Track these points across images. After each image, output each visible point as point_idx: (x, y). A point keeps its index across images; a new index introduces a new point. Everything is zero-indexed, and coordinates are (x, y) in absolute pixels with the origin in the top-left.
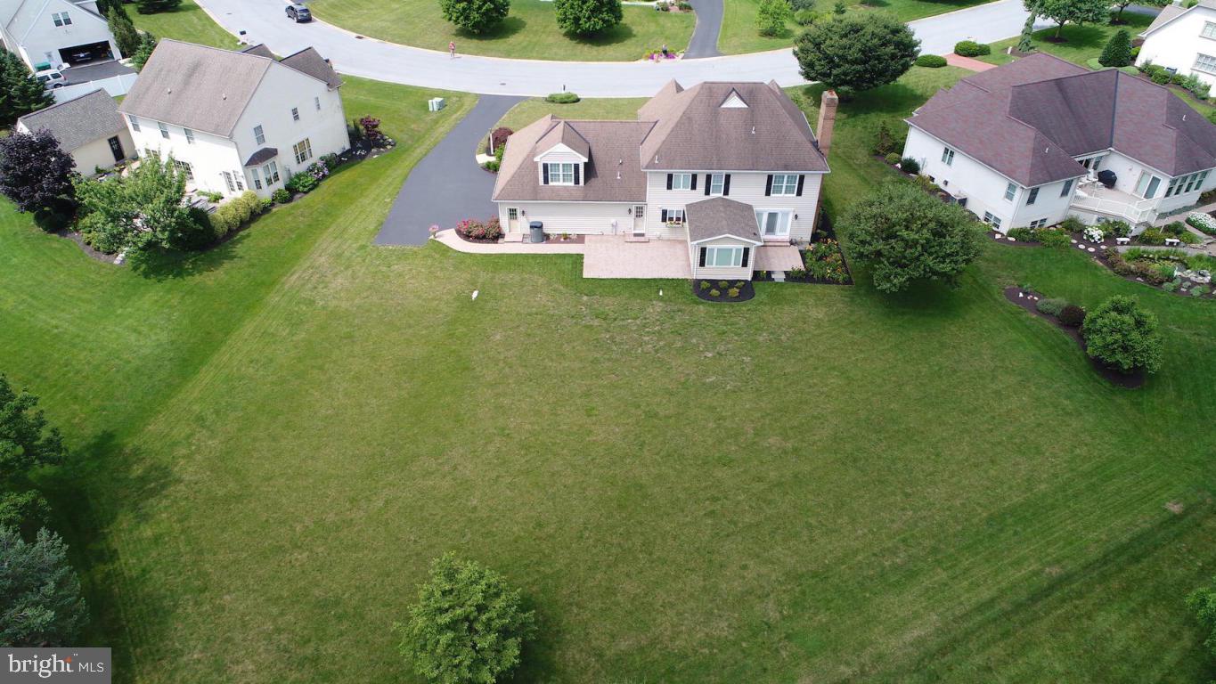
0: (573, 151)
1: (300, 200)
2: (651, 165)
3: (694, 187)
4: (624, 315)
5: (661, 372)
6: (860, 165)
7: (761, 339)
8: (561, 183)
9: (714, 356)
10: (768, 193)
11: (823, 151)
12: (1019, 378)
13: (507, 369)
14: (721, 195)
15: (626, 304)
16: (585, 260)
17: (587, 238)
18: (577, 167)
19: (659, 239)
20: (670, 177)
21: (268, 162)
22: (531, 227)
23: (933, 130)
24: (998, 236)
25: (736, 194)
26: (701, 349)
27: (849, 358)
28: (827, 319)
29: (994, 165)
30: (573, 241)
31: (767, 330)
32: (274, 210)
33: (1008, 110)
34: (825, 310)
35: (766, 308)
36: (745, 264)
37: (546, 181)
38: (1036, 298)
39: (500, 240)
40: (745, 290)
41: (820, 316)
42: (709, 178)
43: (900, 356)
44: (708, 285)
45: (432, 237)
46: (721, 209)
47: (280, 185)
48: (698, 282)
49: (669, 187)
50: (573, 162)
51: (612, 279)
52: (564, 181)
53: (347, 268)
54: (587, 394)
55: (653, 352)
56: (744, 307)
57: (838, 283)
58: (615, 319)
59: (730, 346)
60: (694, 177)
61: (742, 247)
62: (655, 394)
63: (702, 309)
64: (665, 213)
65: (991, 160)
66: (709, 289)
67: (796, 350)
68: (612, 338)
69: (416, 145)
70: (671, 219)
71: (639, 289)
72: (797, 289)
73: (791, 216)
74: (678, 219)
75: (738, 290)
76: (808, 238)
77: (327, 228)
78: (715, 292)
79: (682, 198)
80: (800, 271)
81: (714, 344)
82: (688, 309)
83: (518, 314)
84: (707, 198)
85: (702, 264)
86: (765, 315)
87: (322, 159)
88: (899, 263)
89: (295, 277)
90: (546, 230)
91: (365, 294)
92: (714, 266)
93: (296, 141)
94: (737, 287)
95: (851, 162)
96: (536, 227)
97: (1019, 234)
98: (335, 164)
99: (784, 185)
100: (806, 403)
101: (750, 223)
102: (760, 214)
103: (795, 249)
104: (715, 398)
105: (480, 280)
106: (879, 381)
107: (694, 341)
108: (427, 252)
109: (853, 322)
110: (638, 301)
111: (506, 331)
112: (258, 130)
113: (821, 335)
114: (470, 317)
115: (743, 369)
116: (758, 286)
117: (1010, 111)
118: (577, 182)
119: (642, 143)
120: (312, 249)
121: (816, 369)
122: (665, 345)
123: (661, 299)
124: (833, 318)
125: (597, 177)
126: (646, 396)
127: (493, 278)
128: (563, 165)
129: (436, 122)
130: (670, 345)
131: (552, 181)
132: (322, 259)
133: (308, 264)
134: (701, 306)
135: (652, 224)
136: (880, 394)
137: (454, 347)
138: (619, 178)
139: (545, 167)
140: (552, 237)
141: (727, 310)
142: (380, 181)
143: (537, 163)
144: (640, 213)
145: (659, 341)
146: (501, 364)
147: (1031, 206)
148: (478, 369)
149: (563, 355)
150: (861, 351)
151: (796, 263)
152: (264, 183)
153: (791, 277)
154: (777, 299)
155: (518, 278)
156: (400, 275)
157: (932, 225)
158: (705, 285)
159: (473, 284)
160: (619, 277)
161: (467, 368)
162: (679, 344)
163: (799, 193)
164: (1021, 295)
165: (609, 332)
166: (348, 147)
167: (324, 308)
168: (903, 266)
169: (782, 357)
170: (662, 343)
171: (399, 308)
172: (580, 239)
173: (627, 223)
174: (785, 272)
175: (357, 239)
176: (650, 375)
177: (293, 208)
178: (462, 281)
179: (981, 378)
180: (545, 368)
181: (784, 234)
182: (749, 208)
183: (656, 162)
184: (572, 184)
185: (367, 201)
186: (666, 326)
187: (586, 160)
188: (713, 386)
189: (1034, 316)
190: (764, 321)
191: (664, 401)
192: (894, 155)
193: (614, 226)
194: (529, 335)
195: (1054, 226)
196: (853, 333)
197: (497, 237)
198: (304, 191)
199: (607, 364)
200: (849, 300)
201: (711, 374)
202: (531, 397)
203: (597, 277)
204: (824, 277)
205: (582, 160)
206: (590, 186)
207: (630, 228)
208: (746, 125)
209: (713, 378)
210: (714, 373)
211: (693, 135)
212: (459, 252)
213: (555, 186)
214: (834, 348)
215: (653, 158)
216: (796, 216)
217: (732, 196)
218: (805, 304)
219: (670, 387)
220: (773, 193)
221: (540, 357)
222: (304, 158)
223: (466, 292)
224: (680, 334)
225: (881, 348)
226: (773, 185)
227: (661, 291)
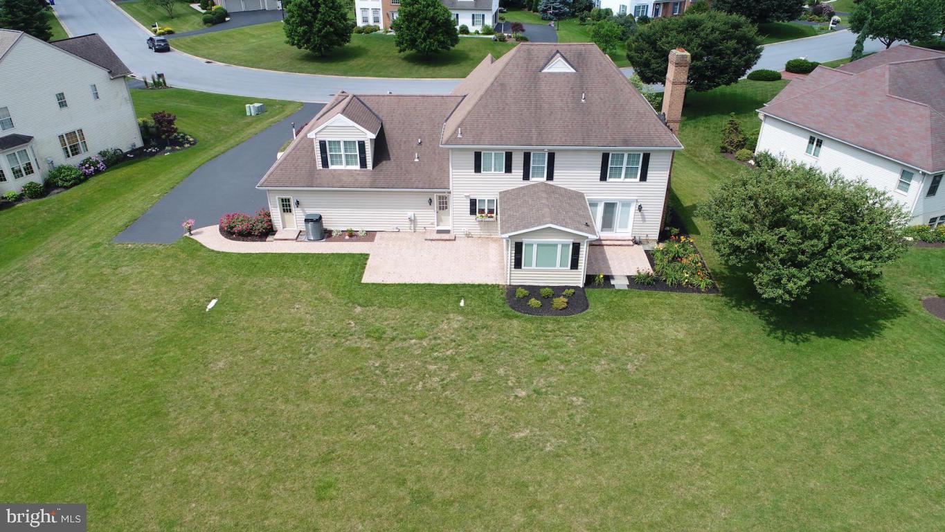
0: (351, 123)
1: (55, 197)
2: (453, 140)
3: (508, 169)
4: (406, 333)
5: (447, 422)
6: (707, 163)
7: (598, 369)
8: (343, 167)
9: (529, 396)
10: (603, 177)
11: (672, 125)
13: (216, 416)
14: (544, 179)
15: (412, 317)
16: (369, 262)
17: (377, 236)
18: (362, 145)
19: (468, 236)
20: (478, 156)
21: (15, 150)
22: (307, 221)
23: (793, 118)
25: (560, 179)
26: (510, 384)
27: (729, 399)
28: (689, 340)
30: (360, 239)
31: (606, 355)
32: (19, 205)
33: (887, 88)
34: (685, 327)
35: (605, 324)
36: (575, 265)
37: (325, 164)
39: (270, 238)
40: (576, 301)
41: (681, 336)
42: (527, 156)
43: (804, 397)
44: (526, 292)
45: (187, 234)
46: (544, 195)
47: (35, 178)
48: (512, 290)
49: (478, 169)
50: (356, 139)
51: (399, 284)
52: (347, 164)
53: (62, 270)
54: (326, 460)
55: (439, 388)
56: (575, 323)
57: (698, 290)
58: (393, 339)
59: (553, 379)
60: (509, 156)
61: (570, 241)
62: (432, 461)
63: (516, 326)
64: (473, 203)
66: (527, 298)
67: (649, 386)
68: (383, 367)
69: (217, 144)
70: (482, 211)
71: (432, 298)
72: (645, 298)
73: (633, 208)
74: (491, 211)
75: (566, 300)
76: (656, 236)
77: (69, 224)
78: (534, 302)
79: (494, 184)
80: (648, 275)
81: (531, 377)
82: (497, 325)
83: (262, 330)
84: (526, 183)
85: (518, 264)
86: (602, 334)
87: (102, 154)
88: (791, 260)
90: (327, 225)
92: (534, 267)
93: (64, 130)
94: (564, 296)
96: (312, 220)
98: (115, 160)
99: (625, 165)
100: (672, 477)
101: (581, 212)
102: (594, 204)
103: (640, 250)
104: (527, 467)
105: (226, 286)
106: (782, 438)
107: (501, 371)
109: (726, 345)
110: (430, 313)
111: (234, 356)
112: (3, 111)
113: (685, 363)
114: (191, 336)
115: (571, 416)
116: (593, 294)
117: (890, 91)
118: (363, 164)
119: (446, 121)
120: (36, 248)
121: (682, 417)
122: (458, 377)
123: (461, 311)
124: (698, 339)
125: (390, 159)
126: (419, 463)
127: (243, 283)
128: (345, 142)
130: (464, 378)
131: (332, 164)
132: (38, 260)
133: (17, 266)
134: (515, 322)
135: (459, 218)
136: (787, 460)
137: (151, 380)
138: (417, 160)
139: (323, 145)
140: (334, 234)
141: (550, 327)
142: (160, 177)
143: (312, 140)
144: (443, 205)
145: (450, 371)
146: (210, 408)
147: (932, 198)
148: (173, 415)
149: (307, 393)
150: (745, 388)
151: (642, 266)
152: (8, 174)
153: (637, 282)
154: (619, 313)
155: (275, 283)
156: (125, 279)
157: (840, 205)
158: (521, 293)
159: (213, 292)
160: (408, 281)
161: (157, 414)
162: (478, 377)
163: (644, 178)
165: (381, 357)
166: (139, 143)
168: (800, 266)
169: (630, 398)
170: (453, 375)
171: (100, 323)
172: (370, 236)
173: (428, 216)
174: (629, 277)
175: (97, 236)
176: (429, 426)
178: (201, 286)
180: (273, 414)
181: (623, 230)
182: (580, 196)
183: (459, 136)
184: (358, 167)
185: (131, 196)
186: (463, 349)
187: (374, 136)
188: (523, 446)
190: (602, 342)
191: (446, 472)
193: (413, 221)
194: (266, 362)
196: (730, 360)
197: (268, 231)
198: (61, 187)
199: (371, 408)
200: (717, 313)
201: (522, 424)
202: (236, 463)
203: (380, 282)
204: (679, 285)
205: (369, 136)
206: (382, 170)
207: (432, 224)
208: (573, 93)
209: (526, 433)
210: (527, 424)
211: (507, 104)
212: (213, 251)
213: (334, 170)
214: (705, 383)
215: (455, 132)
216: (640, 208)
217: (556, 182)
218: (657, 318)
219: (458, 447)
220: (610, 177)
221: (271, 395)
222: (75, 150)
223: (202, 300)
224: (482, 361)
225: (774, 384)
226: (609, 166)
227: (462, 301)
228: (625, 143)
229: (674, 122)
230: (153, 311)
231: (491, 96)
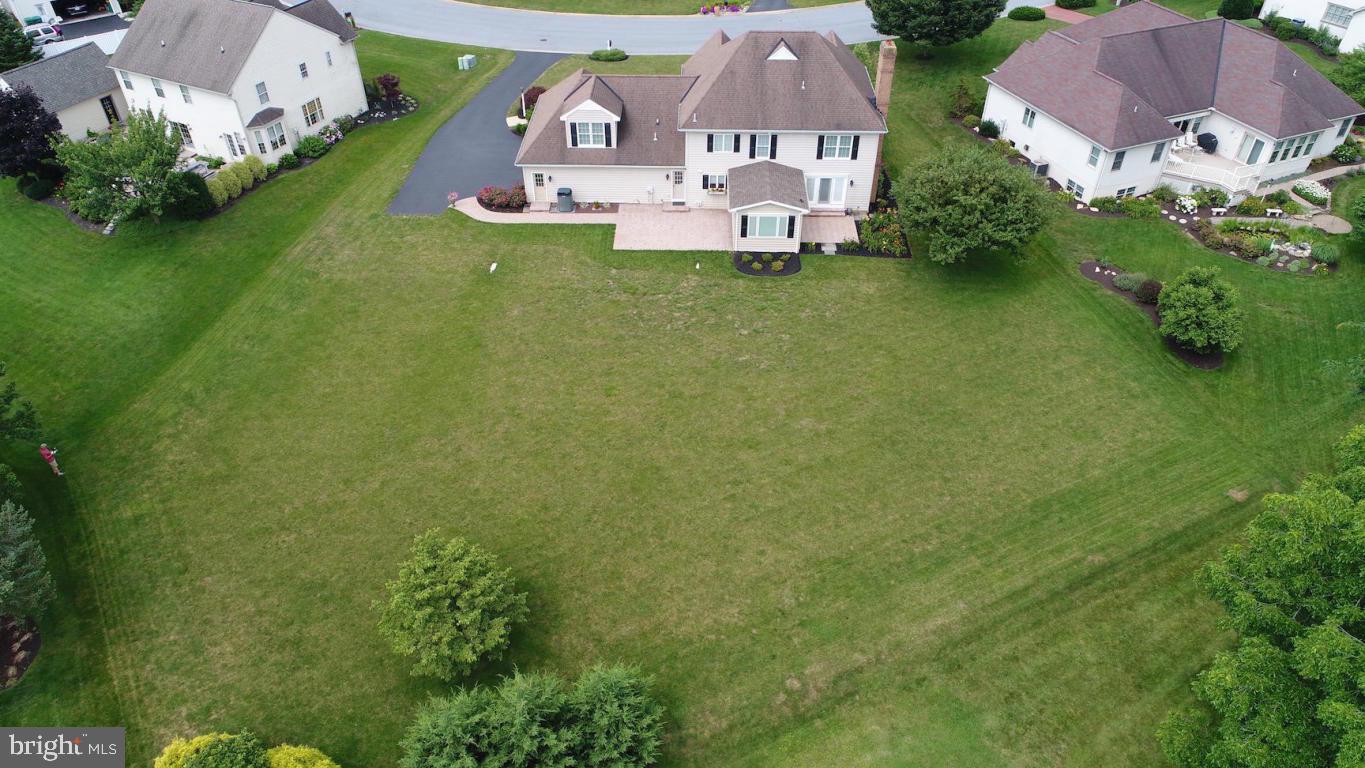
0: (599, 108)
1: (309, 168)
2: (689, 124)
3: (737, 149)
4: (655, 290)
5: (690, 350)
6: (934, 129)
7: (803, 315)
8: (591, 146)
9: (749, 334)
10: (819, 156)
11: (881, 108)
12: (1085, 359)
13: (523, 347)
14: (768, 158)
15: (658, 277)
16: (617, 231)
17: (621, 207)
18: (608, 127)
19: (701, 208)
20: (710, 138)
21: (273, 123)
22: (559, 194)
23: (1013, 88)
24: (1080, 206)
25: (781, 158)
26: (736, 326)
27: (898, 336)
28: (877, 294)
29: (1077, 125)
30: (605, 210)
31: (811, 306)
32: (281, 177)
33: (1095, 64)
34: (876, 285)
35: (813, 283)
36: (791, 234)
37: (575, 143)
38: (1114, 273)
39: (525, 209)
40: (791, 263)
41: (871, 292)
42: (753, 139)
43: (955, 335)
44: (751, 258)
45: (451, 206)
46: (768, 173)
47: (288, 149)
48: (739, 255)
49: (710, 149)
50: (604, 121)
51: (644, 251)
52: (594, 142)
53: (356, 238)
54: (607, 373)
55: (683, 330)
56: (789, 282)
57: (894, 256)
58: (645, 294)
59: (769, 323)
60: (737, 138)
61: (787, 215)
62: (682, 374)
63: (742, 284)
64: (705, 178)
65: (1072, 121)
66: (751, 262)
67: (841, 327)
68: (640, 314)
69: (441, 107)
70: (713, 186)
71: (674, 261)
72: (848, 262)
73: (846, 182)
74: (721, 186)
75: (782, 264)
76: (867, 209)
77: (338, 196)
78: (757, 265)
79: (724, 161)
80: (853, 243)
81: (752, 321)
82: (727, 283)
83: (540, 288)
84: (752, 161)
85: (744, 234)
86: (810, 291)
87: (335, 121)
88: (955, 232)
89: (299, 248)
90: (578, 197)
91: (373, 266)
92: (757, 236)
93: (305, 101)
94: (782, 260)
95: (924, 125)
96: (563, 194)
97: (1104, 205)
98: (348, 126)
99: (838, 147)
100: (846, 383)
101: (797, 189)
102: (811, 180)
103: (851, 220)
104: (747, 377)
105: (501, 252)
106: (929, 361)
107: (730, 317)
108: (443, 222)
109: (906, 299)
110: (672, 274)
111: (524, 307)
112: (261, 86)
113: (870, 311)
114: (485, 291)
115: (780, 347)
116: (806, 259)
117: (1098, 66)
118: (608, 143)
119: (681, 102)
120: (320, 218)
121: (861, 347)
122: (697, 322)
123: (697, 273)
124: (885, 294)
125: (632, 139)
126: (672, 375)
127: (514, 250)
128: (593, 124)
129: (465, 81)
130: (702, 322)
131: (581, 143)
132: (329, 230)
133: (314, 235)
134: (741, 281)
135: (692, 192)
136: (928, 374)
137: (466, 323)
138: (655, 139)
139: (573, 126)
140: (582, 206)
141: (768, 285)
142: (399, 145)
143: (564, 122)
144: (679, 179)
145: (691, 317)
146: (517, 341)
147: (1117, 172)
148: (491, 346)
149: (585, 331)
150: (912, 329)
151: (850, 234)
152: (268, 147)
153: (843, 249)
154: (825, 274)
155: (541, 250)
156: (413, 246)
157: (993, 189)
158: (746, 258)
159: (491, 257)
160: (652, 249)
161: (480, 345)
162: (712, 321)
163: (854, 156)
164: (1098, 270)
165: (637, 307)
166: (365, 108)
167: (328, 281)
168: (961, 235)
169: (824, 335)
170: (693, 320)
171: (409, 282)
172: (614, 208)
173: (665, 190)
174: (837, 244)
175: (370, 207)
176: (678, 353)
177: (300, 175)
178: (480, 252)
179: (1042, 358)
180: (564, 345)
181: (838, 202)
182: (799, 173)
183: (695, 121)
184: (603, 146)
185: (382, 167)
186: (700, 301)
187: (618, 119)
188: (746, 365)
189: (1110, 293)
190: (808, 296)
191: (691, 381)
192: (971, 118)
193: (652, 194)
194: (550, 310)
195: (1144, 195)
196: (906, 309)
197: (520, 204)
198: (312, 157)
199: (632, 342)
200: (904, 274)
201: (744, 351)
202: (546, 375)
203: (628, 249)
204: (879, 250)
205: (613, 119)
206: (624, 148)
207: (669, 196)
208: (795, 80)
209: (747, 357)
210: (747, 352)
211: (736, 91)
212: (479, 221)
213: (583, 148)
214: (883, 325)
215: (691, 117)
216: (852, 183)
217: (780, 159)
218: (856, 278)
219: (699, 366)
220: (825, 156)
221: (559, 333)
222: (314, 120)
223: (484, 264)
224: (715, 310)
225: (935, 326)
226: (825, 147)
227: (698, 264)
228: (838, 127)
229: (882, 105)
230: (448, 272)
231: (722, 81)
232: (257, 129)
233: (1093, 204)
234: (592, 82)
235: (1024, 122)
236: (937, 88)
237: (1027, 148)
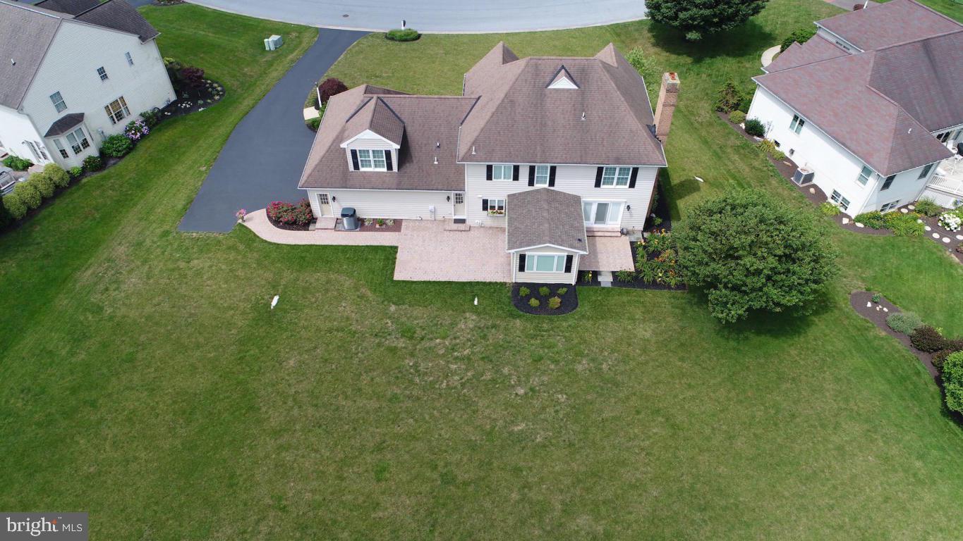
0: (378, 136)
1: (112, 170)
2: (468, 157)
3: (516, 178)
5: (465, 417)
6: (701, 124)
7: (579, 368)
8: (373, 169)
9: (526, 394)
10: (598, 184)
11: (661, 138)
12: (866, 426)
13: (296, 410)
14: (546, 186)
15: (437, 316)
16: (398, 255)
17: (404, 224)
18: (388, 154)
19: (481, 227)
20: (489, 168)
21: (73, 130)
22: (344, 214)
23: (782, 95)
24: (845, 221)
25: (560, 186)
26: (513, 383)
27: (675, 396)
28: (653, 340)
29: (848, 143)
30: (389, 229)
31: (588, 355)
32: (84, 180)
33: (868, 79)
34: (653, 326)
35: (589, 324)
36: (568, 269)
37: (356, 166)
38: (885, 309)
39: (311, 227)
40: (568, 300)
41: (648, 336)
42: (532, 170)
43: (733, 394)
44: (528, 291)
45: (240, 221)
46: (546, 206)
47: (93, 151)
48: (516, 288)
49: (489, 177)
50: (384, 148)
52: (376, 166)
53: (145, 262)
54: (379, 448)
55: (459, 387)
56: (565, 322)
57: (669, 287)
58: (422, 339)
59: (545, 378)
60: (516, 169)
61: (565, 255)
62: (455, 450)
63: (519, 325)
64: (485, 202)
65: (842, 141)
66: (528, 297)
67: (617, 384)
68: (416, 366)
69: (246, 95)
70: (492, 208)
71: (452, 297)
72: (624, 296)
73: (623, 208)
74: (501, 208)
75: (560, 300)
76: (641, 227)
77: (135, 205)
78: (534, 302)
79: (503, 188)
80: (630, 274)
81: (528, 376)
82: (503, 324)
83: (318, 330)
84: (531, 188)
85: (522, 268)
86: (586, 334)
87: (141, 115)
89: (89, 272)
91: (155, 301)
92: (535, 270)
93: (108, 101)
94: (559, 294)
96: (348, 213)
97: (873, 221)
98: (156, 120)
99: (616, 177)
100: (623, 463)
101: (576, 224)
102: (590, 204)
104: (522, 456)
105: (283, 282)
106: (708, 431)
107: (506, 371)
108: (231, 243)
109: (682, 345)
110: (450, 312)
111: (301, 355)
113: (647, 363)
114: (264, 334)
115: (557, 412)
116: (583, 291)
117: (871, 80)
118: (390, 167)
119: (462, 124)
120: (115, 233)
121: (638, 412)
122: (473, 376)
123: (475, 310)
124: (662, 338)
125: (412, 162)
126: (446, 451)
127: (297, 279)
128: (373, 151)
129: (270, 64)
130: (478, 377)
131: (363, 166)
132: (122, 249)
133: (105, 256)
134: (518, 322)
135: (472, 212)
136: (708, 450)
137: (241, 377)
138: (436, 163)
139: (354, 153)
140: (366, 224)
141: (545, 326)
142: (201, 142)
143: (344, 150)
144: (459, 200)
145: (467, 370)
146: (290, 403)
147: (886, 191)
148: (264, 409)
149: (360, 390)
150: (690, 386)
151: (627, 264)
152: (70, 151)
153: (619, 280)
154: (602, 312)
155: (324, 279)
156: (198, 273)
158: (524, 291)
159: (274, 288)
160: (432, 279)
161: (252, 408)
162: (488, 376)
163: (632, 185)
164: (869, 305)
165: (414, 356)
166: (173, 97)
167: (111, 318)
169: (602, 395)
170: (470, 374)
171: (190, 320)
172: (397, 225)
173: (447, 210)
174: (613, 273)
175: (162, 222)
176: (452, 420)
177: (103, 178)
178: (263, 282)
179: (823, 426)
180: (337, 409)
181: (615, 223)
182: (577, 199)
183: (474, 153)
184: (385, 170)
185: (182, 170)
186: (477, 349)
187: (398, 147)
188: (520, 438)
189: (884, 334)
190: (585, 341)
191: (465, 459)
192: (739, 113)
193: (434, 212)
194: (326, 360)
196: (682, 359)
197: (308, 223)
198: (117, 157)
199: (409, 404)
200: (681, 311)
201: (520, 418)
202: (316, 451)
203: (408, 279)
204: (654, 281)
205: (394, 147)
206: (406, 172)
207: (451, 214)
208: (575, 110)
209: (522, 426)
210: (524, 419)
211: (515, 121)
212: (266, 241)
213: (365, 172)
214: (659, 382)
215: (470, 149)
216: (628, 207)
217: (557, 188)
218: (632, 319)
219: (473, 438)
220: (603, 184)
221: (333, 392)
222: (119, 116)
223: (266, 297)
224: (491, 361)
225: (712, 382)
226: (603, 176)
227: (476, 299)
228: (618, 161)
229: (663, 135)
230: (230, 308)
231: (502, 113)
232: (56, 137)
233: (859, 219)
234: (373, 102)
235: (792, 127)
236: (704, 76)
237: (792, 152)
